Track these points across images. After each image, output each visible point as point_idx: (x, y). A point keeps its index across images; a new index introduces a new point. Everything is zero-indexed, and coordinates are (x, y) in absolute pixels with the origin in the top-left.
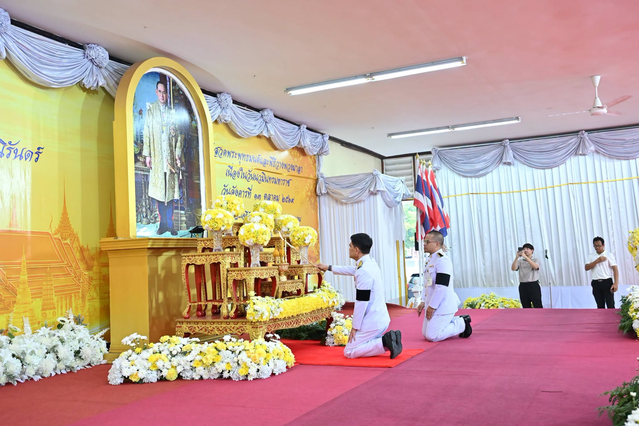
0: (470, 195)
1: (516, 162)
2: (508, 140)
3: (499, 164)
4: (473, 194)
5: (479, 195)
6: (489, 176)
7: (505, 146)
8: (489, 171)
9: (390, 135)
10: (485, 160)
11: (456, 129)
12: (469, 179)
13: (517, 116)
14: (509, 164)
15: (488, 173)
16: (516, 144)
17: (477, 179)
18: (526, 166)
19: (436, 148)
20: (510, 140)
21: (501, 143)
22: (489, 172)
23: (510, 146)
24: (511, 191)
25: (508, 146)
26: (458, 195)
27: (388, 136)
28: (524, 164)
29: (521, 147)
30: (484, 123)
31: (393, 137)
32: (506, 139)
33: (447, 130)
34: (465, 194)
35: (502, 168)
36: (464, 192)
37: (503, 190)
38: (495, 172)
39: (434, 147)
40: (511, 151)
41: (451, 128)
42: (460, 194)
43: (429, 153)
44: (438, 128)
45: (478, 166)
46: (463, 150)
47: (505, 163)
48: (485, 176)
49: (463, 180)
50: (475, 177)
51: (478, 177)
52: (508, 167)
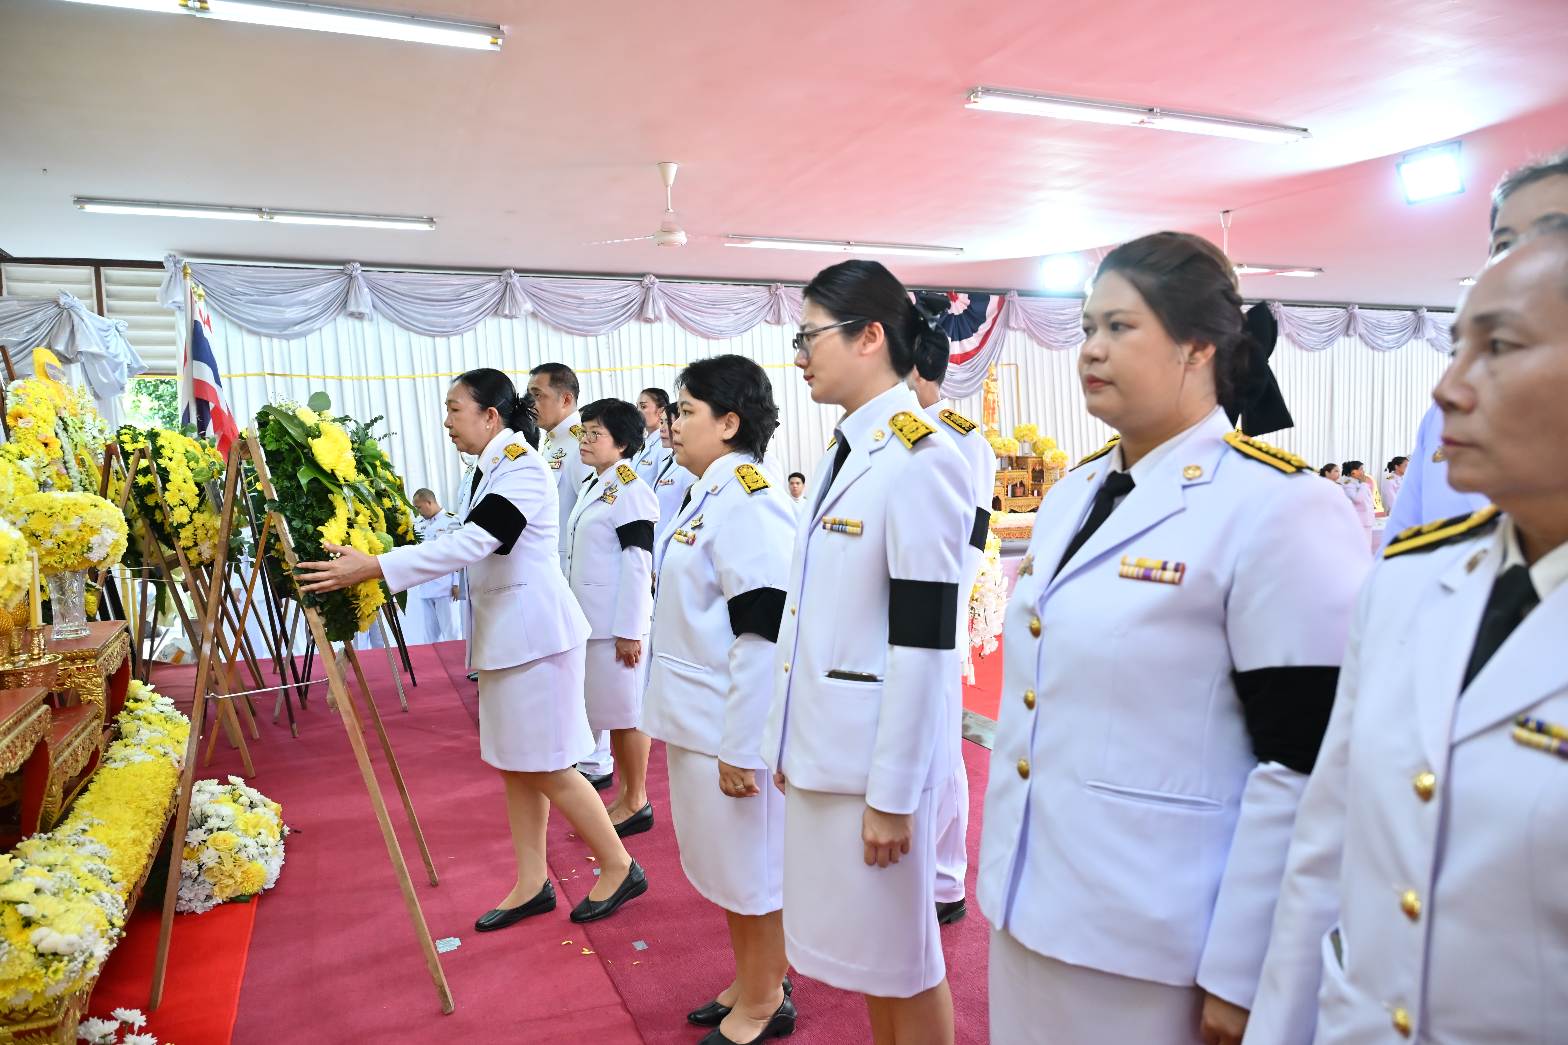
0: (267, 377)
1: (377, 316)
2: (358, 265)
3: (338, 314)
4: (273, 375)
5: (289, 378)
6: (312, 339)
7: (350, 276)
8: (315, 328)
9: (82, 200)
10: (305, 303)
11: (278, 219)
12: (264, 340)
13: (431, 215)
14: (360, 316)
15: (311, 331)
16: (375, 274)
17: (284, 342)
18: (396, 326)
19: (178, 257)
20: (363, 264)
21: (342, 267)
22: (315, 330)
23: (364, 277)
24: (364, 374)
25: (360, 278)
26: (236, 376)
27: (75, 202)
28: (392, 321)
29: (386, 284)
30: (353, 216)
31: (90, 208)
32: (355, 261)
33: (255, 217)
34: (255, 375)
35: (344, 324)
36: (252, 368)
37: (346, 372)
38: (328, 330)
39: (172, 253)
40: (366, 290)
41: (268, 213)
42: (241, 372)
43: (159, 265)
44: (231, 208)
45: (292, 314)
46: (249, 271)
47: (352, 315)
48: (303, 338)
49: (251, 341)
50: (280, 337)
51: (288, 338)
52: (357, 323)
